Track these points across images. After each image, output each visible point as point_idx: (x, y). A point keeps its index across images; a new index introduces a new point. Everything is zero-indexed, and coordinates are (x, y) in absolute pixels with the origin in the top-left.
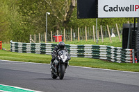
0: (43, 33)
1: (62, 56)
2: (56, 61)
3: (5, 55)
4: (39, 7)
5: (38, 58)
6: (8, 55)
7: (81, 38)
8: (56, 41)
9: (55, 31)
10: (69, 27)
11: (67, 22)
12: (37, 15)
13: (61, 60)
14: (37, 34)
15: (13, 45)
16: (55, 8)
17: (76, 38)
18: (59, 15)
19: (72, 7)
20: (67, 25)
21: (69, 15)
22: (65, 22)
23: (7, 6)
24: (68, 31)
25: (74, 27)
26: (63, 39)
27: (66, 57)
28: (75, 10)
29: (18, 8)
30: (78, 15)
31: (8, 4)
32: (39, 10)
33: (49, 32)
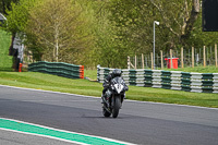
0: (149, 53)
1: (116, 86)
2: (109, 92)
3: (88, 88)
4: (142, 12)
5: (140, 93)
6: (93, 88)
7: (208, 63)
8: (169, 67)
9: (167, 50)
10: (190, 44)
11: (186, 37)
12: (140, 26)
13: (115, 91)
14: (139, 56)
15: (102, 73)
16: (168, 15)
17: (201, 62)
18: (174, 25)
19: (194, 13)
20: (187, 41)
21: (189, 27)
22: (182, 36)
23: (92, 11)
24: (187, 51)
25: (198, 45)
26: (179, 64)
27: (122, 87)
28: (199, 18)
29: (110, 14)
30: (204, 26)
31: (94, 8)
32: (142, 17)
33: (158, 53)
